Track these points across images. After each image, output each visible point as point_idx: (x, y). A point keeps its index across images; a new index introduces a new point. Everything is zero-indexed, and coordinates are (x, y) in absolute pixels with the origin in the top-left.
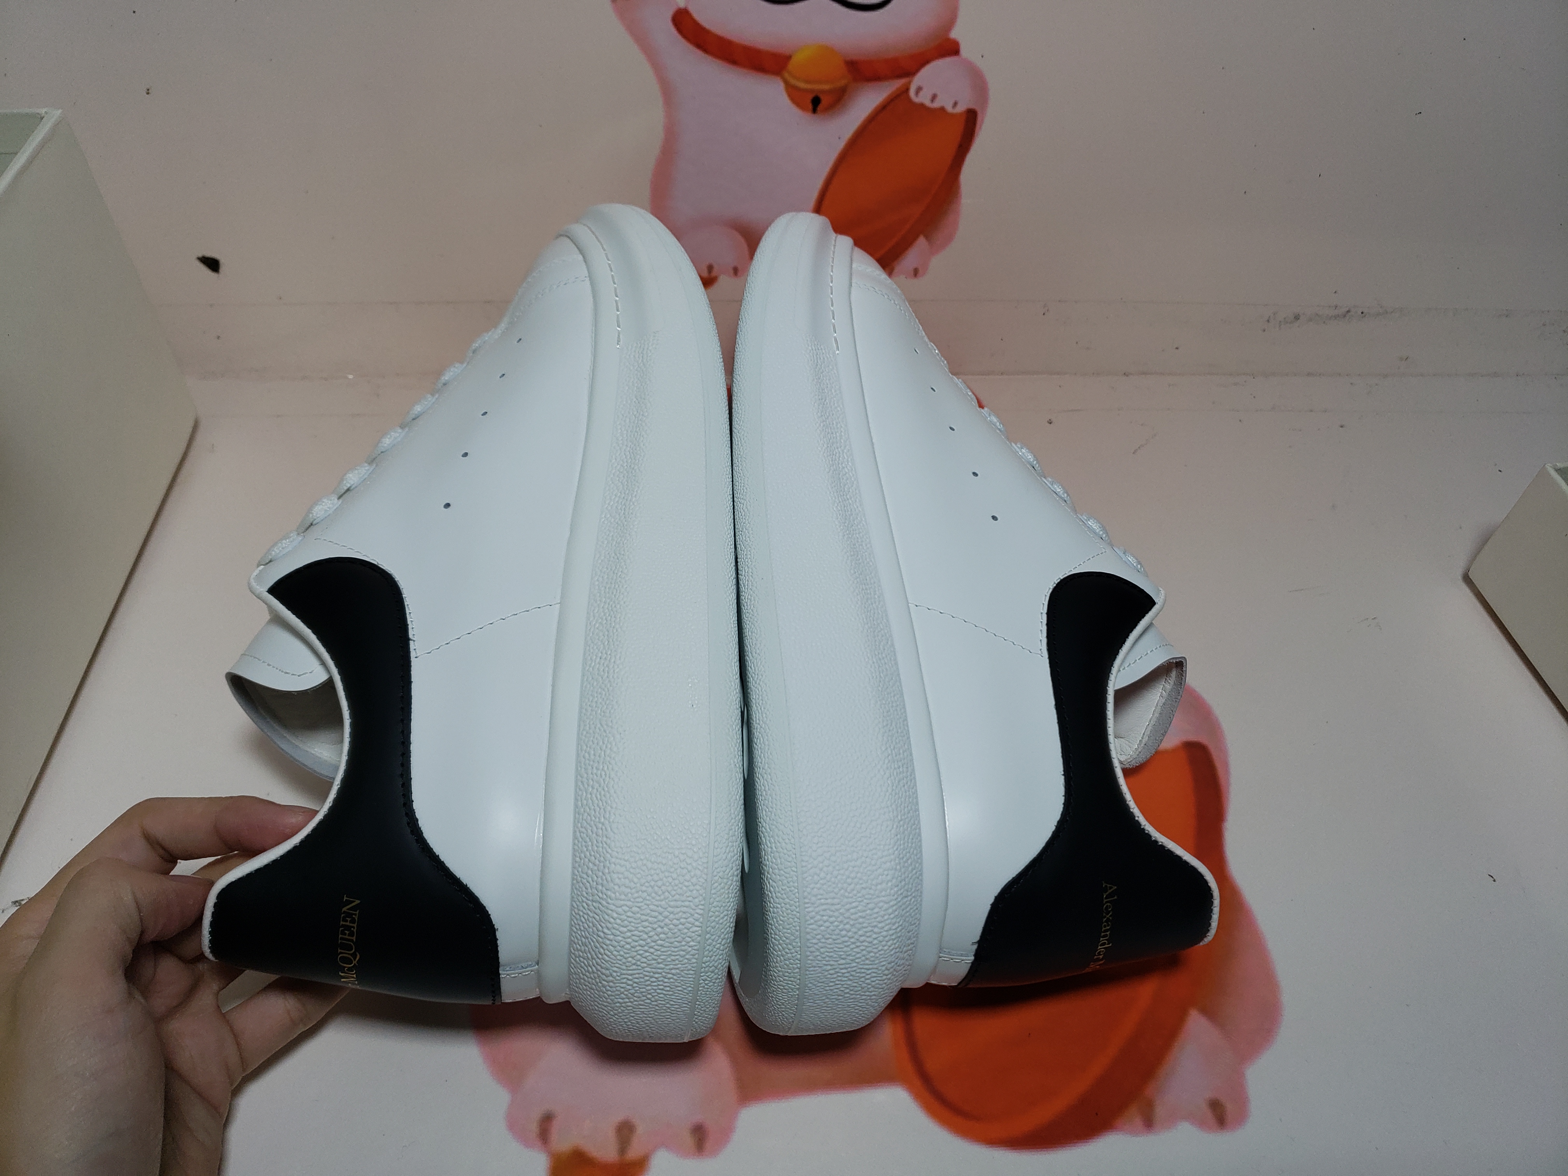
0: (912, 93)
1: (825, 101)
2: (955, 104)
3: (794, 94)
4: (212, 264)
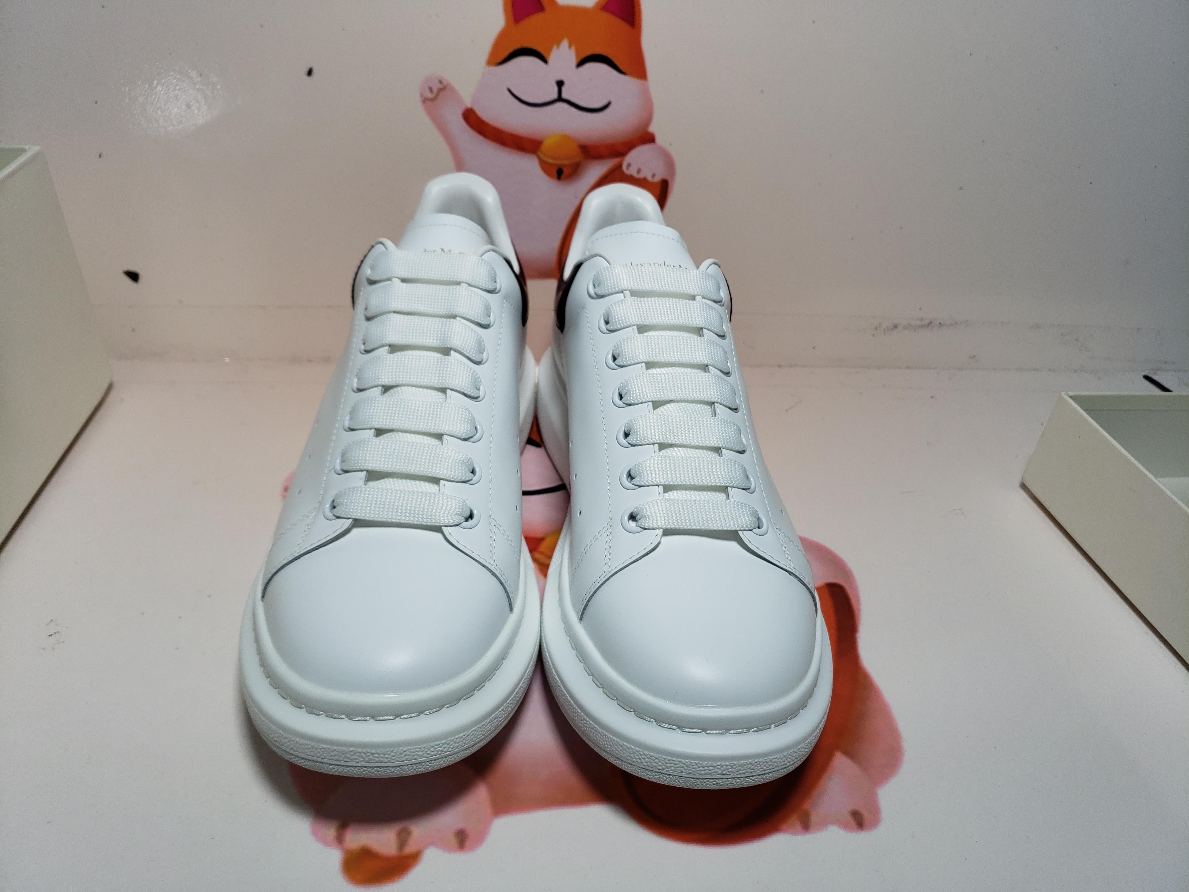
0: (624, 167)
1: (566, 171)
2: (653, 176)
3: (545, 167)
4: (134, 276)
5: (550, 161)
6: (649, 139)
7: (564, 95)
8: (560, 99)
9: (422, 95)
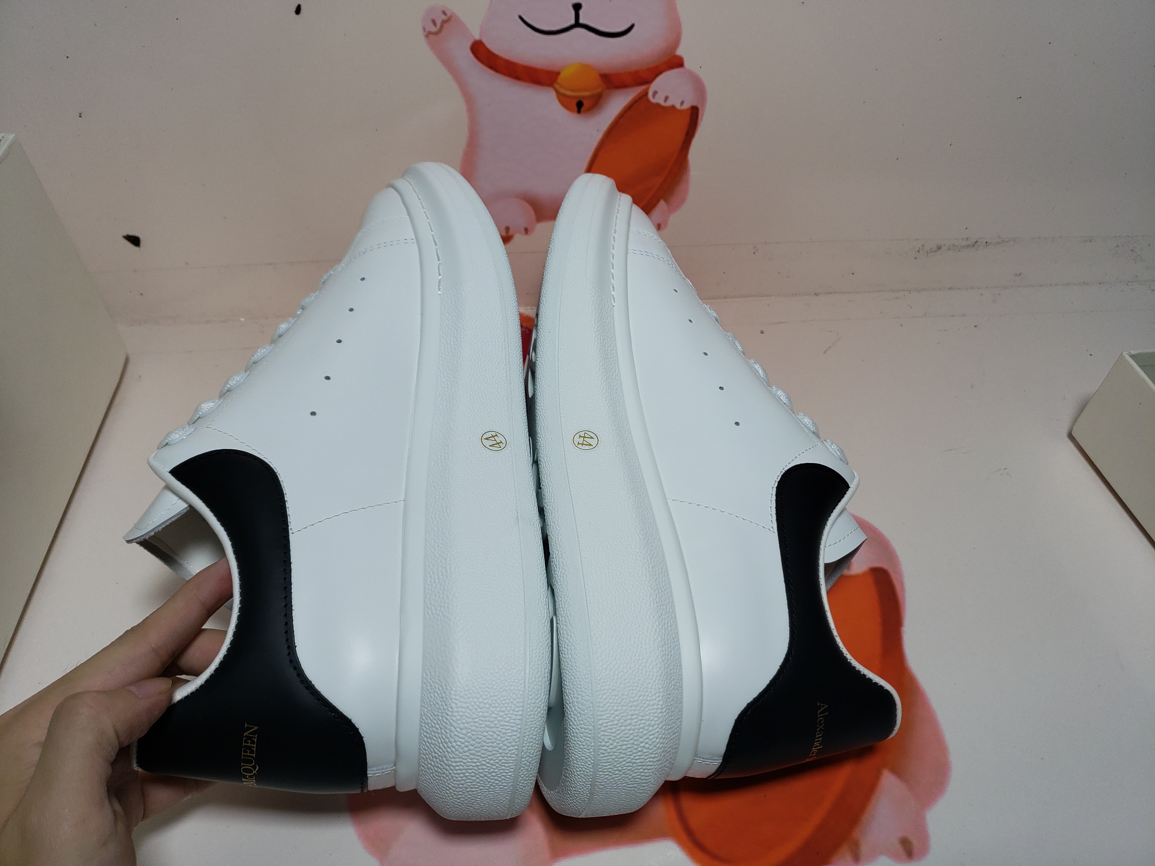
0: (650, 95)
1: (586, 104)
5: (569, 93)
7: (582, 20)
9: (424, 29)
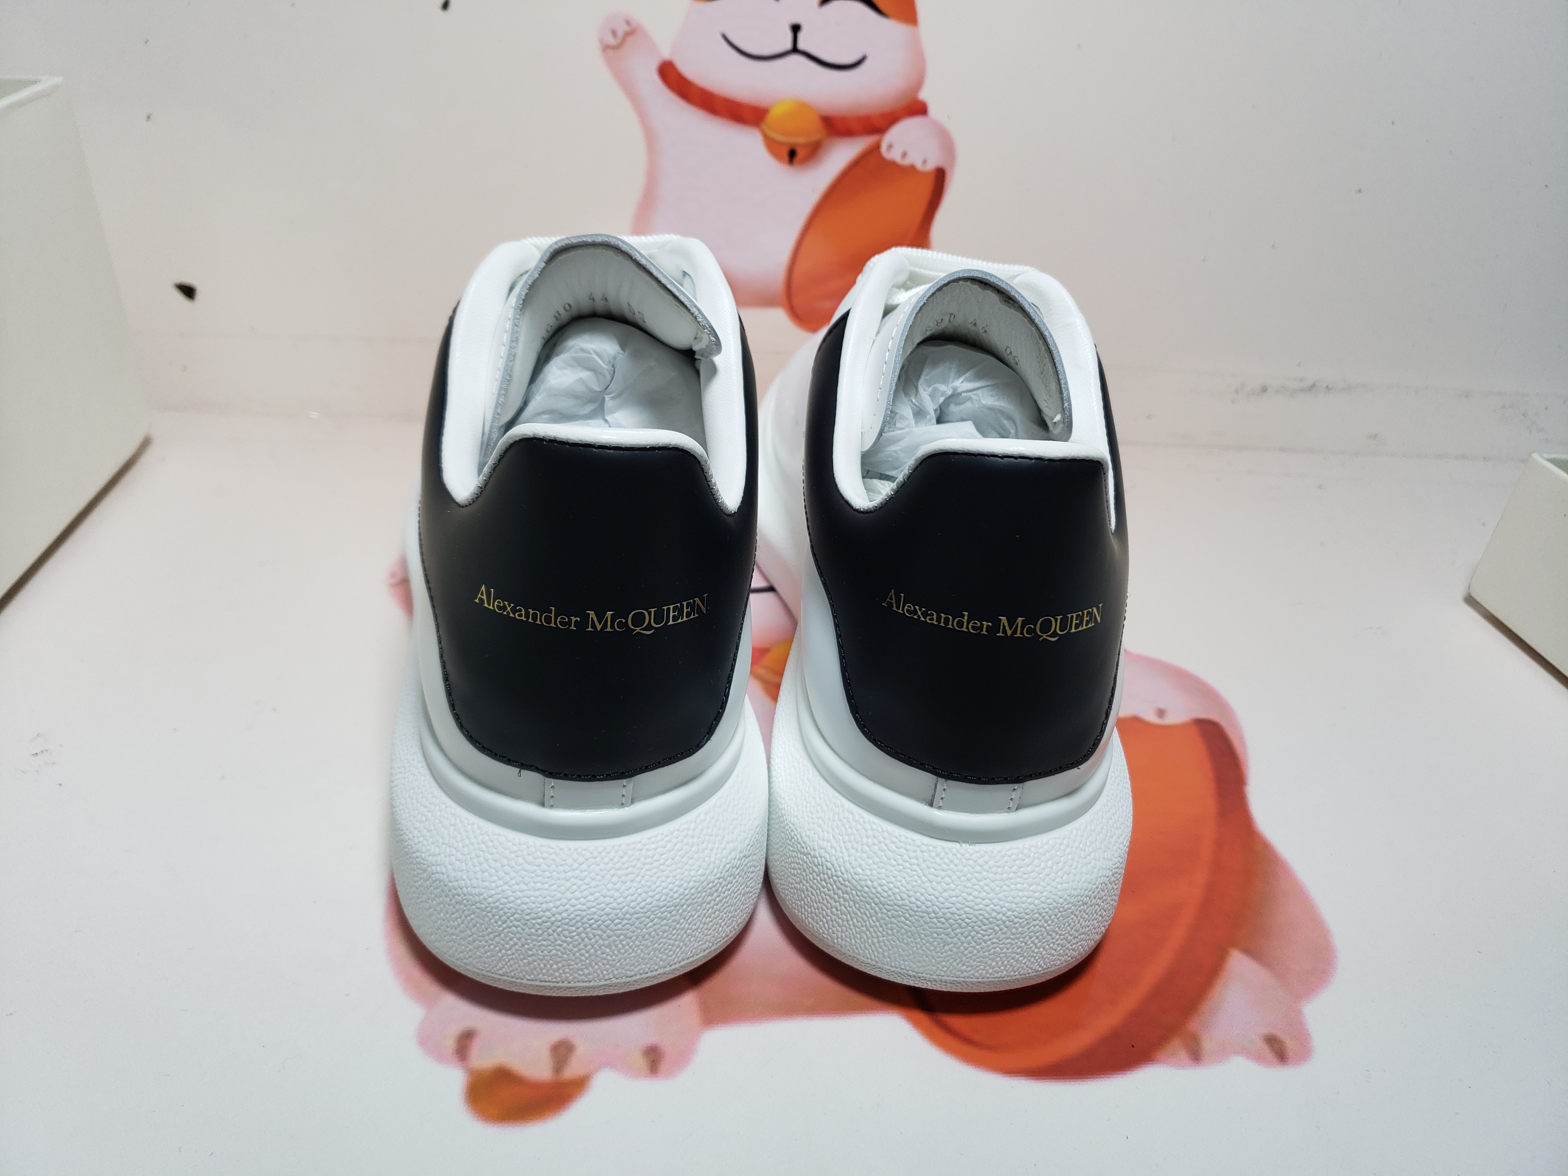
0: (884, 149)
1: (800, 153)
2: (925, 162)
3: (772, 145)
4: (188, 291)
5: (779, 137)
6: (919, 109)
7: (801, 45)
8: (795, 50)
9: (601, 41)
